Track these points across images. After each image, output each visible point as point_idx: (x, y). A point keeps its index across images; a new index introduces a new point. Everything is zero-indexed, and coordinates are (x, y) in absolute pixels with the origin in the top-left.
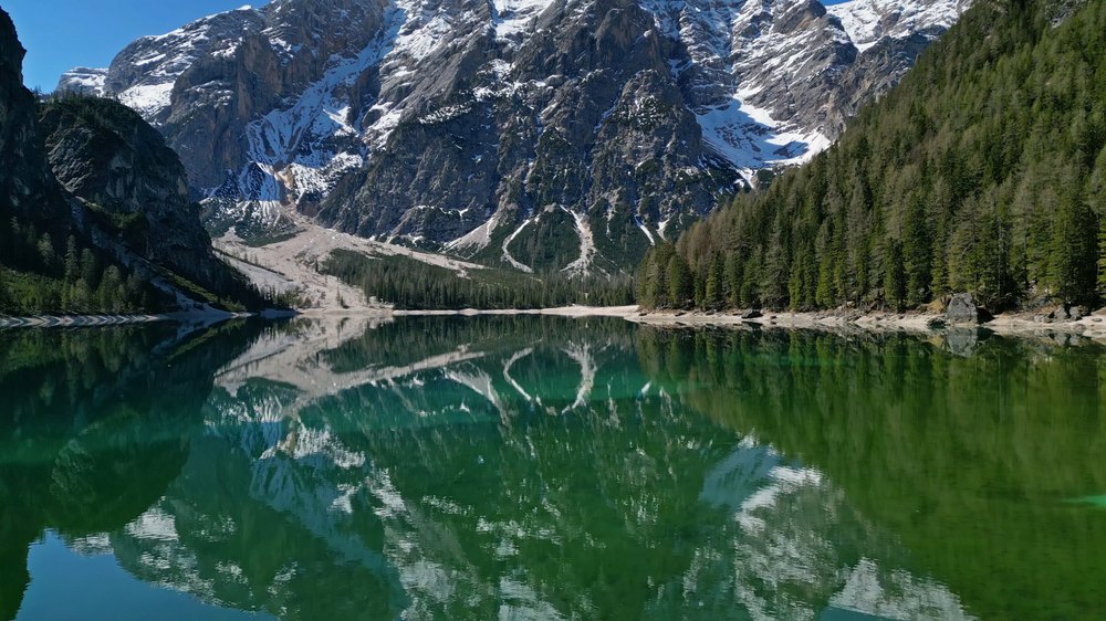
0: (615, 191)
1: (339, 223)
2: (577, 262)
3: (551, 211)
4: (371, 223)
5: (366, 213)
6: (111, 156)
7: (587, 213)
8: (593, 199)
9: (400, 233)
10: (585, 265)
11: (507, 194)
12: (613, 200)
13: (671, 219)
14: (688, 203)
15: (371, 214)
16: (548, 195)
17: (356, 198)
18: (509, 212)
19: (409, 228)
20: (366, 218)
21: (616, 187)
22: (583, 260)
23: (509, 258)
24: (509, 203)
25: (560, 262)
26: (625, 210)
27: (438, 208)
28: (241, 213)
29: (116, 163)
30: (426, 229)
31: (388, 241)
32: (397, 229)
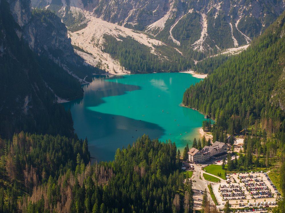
0: (219, 4)
1: (102, 16)
2: (199, 41)
3: (191, 12)
4: (116, 16)
5: (114, 12)
7: (206, 14)
8: (210, 7)
9: (128, 21)
10: (202, 43)
11: (173, 3)
12: (218, 8)
13: (242, 18)
14: (250, 11)
15: (115, 12)
16: (191, 5)
17: (109, 4)
18: (173, 12)
19: (131, 19)
20: (113, 14)
21: (220, 2)
22: (201, 40)
23: (172, 37)
24: (173, 8)
25: (191, 41)
26: (223, 14)
27: (144, 10)
28: (64, 11)
29: (53, 33)
30: (138, 20)
31: (123, 26)
32: (126, 19)
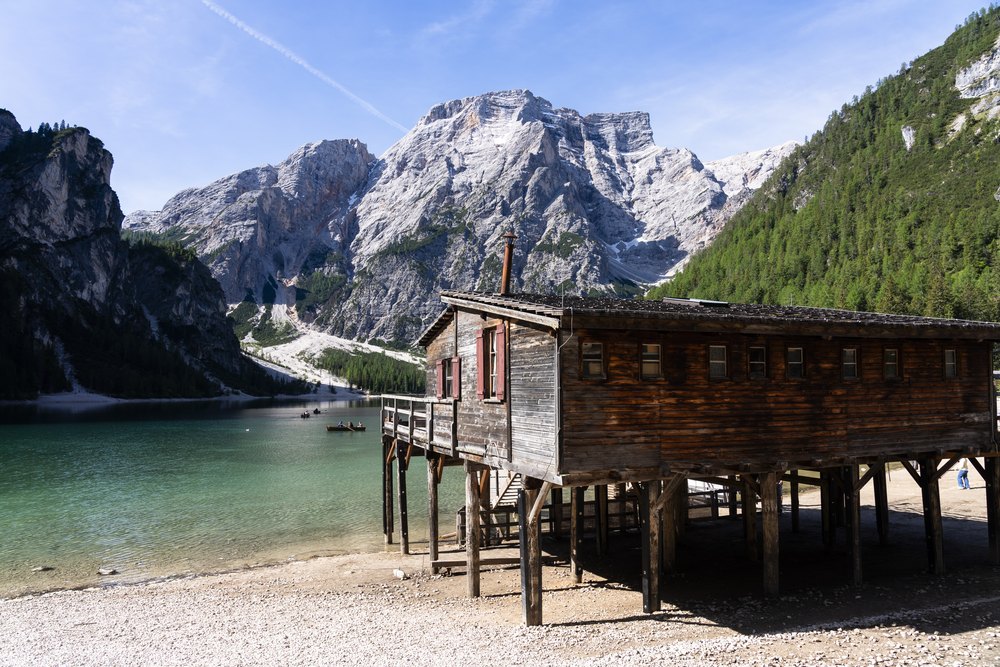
1: (330, 328)
4: (354, 329)
5: (351, 320)
6: (177, 286)
9: (375, 336)
15: (354, 321)
19: (382, 331)
20: (350, 324)
27: (405, 316)
28: (257, 321)
29: (180, 291)
30: (395, 333)
31: (366, 342)
32: (373, 332)
